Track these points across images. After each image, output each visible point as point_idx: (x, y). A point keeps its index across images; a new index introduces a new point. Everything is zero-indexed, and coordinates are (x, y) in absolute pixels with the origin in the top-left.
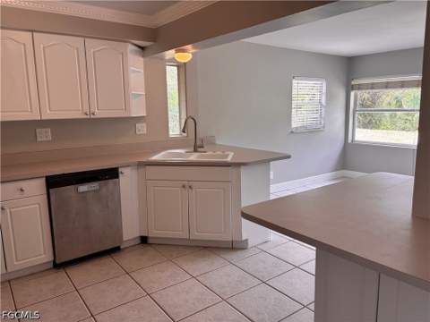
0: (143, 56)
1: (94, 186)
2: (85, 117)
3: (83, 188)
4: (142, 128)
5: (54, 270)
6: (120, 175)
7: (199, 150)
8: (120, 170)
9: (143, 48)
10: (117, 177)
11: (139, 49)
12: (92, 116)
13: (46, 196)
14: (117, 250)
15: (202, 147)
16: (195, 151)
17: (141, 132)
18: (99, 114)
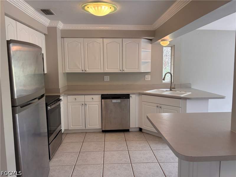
0: (151, 44)
1: (118, 101)
2: (120, 72)
3: (114, 101)
4: (148, 78)
5: (102, 133)
6: (131, 98)
7: (172, 90)
8: (131, 95)
9: (151, 40)
10: (129, 98)
11: (149, 41)
12: (123, 72)
13: (101, 102)
14: (127, 131)
15: (175, 88)
16: (171, 90)
17: (148, 80)
18: (126, 71)
